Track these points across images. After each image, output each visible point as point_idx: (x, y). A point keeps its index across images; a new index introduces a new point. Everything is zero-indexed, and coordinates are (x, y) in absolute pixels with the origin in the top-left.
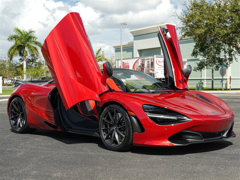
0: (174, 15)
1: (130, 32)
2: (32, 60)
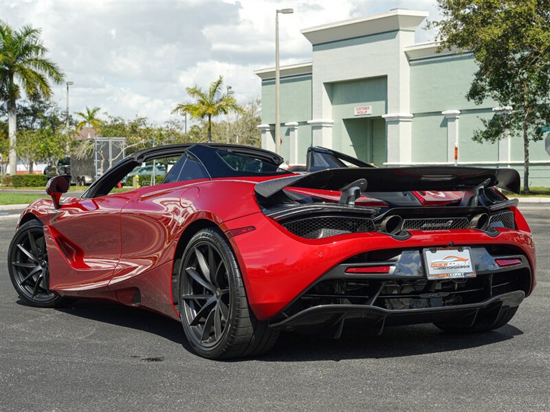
1: (303, 34)
2: (32, 112)
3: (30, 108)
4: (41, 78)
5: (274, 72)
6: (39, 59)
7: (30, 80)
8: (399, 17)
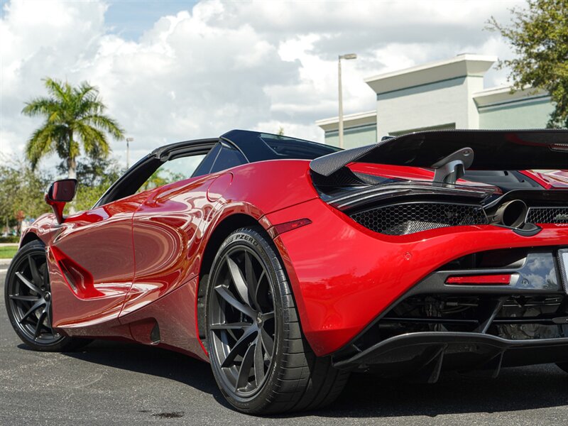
0: (491, 26)
1: (368, 83)
2: (92, 169)
3: (90, 166)
4: (100, 135)
5: (337, 124)
6: (98, 115)
7: (88, 137)
8: (467, 64)
